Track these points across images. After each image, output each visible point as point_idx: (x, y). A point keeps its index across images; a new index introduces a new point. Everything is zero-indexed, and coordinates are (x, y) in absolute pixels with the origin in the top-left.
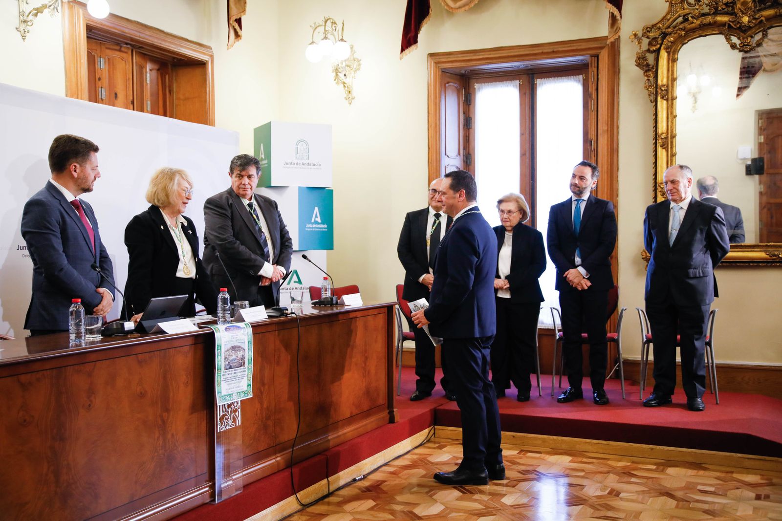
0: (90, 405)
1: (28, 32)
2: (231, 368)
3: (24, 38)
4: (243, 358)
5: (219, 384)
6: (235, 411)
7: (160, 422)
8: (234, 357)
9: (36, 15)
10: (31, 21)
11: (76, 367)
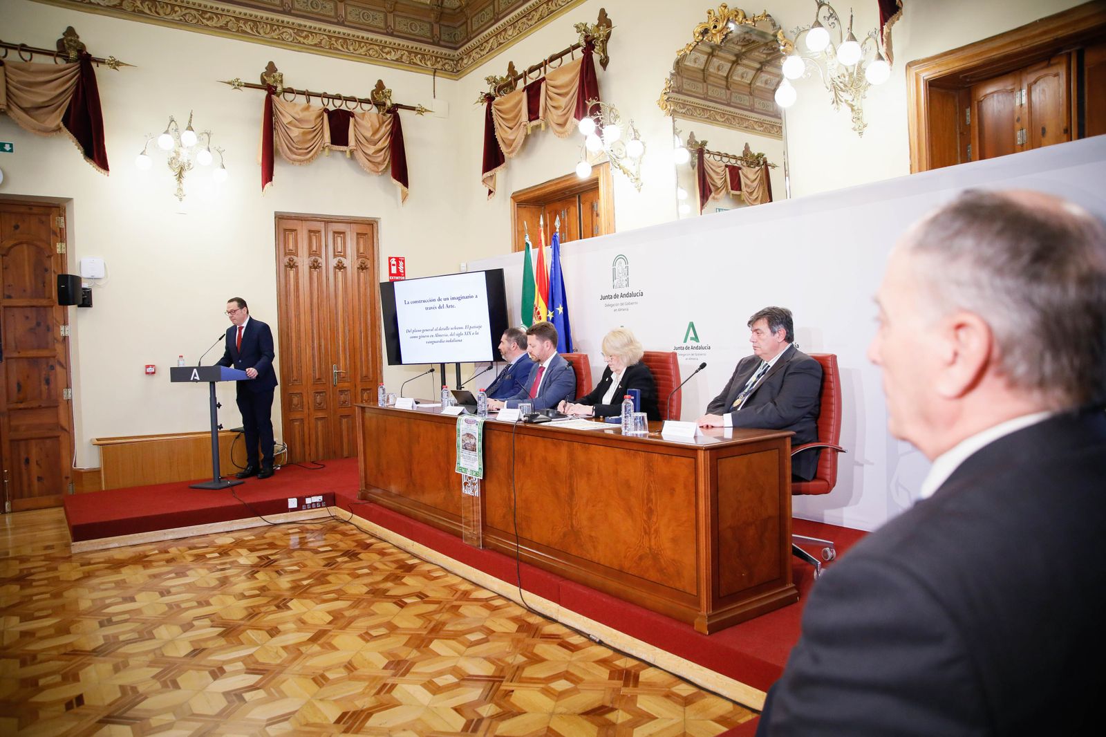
2: (466, 449)
4: (475, 445)
5: (459, 458)
6: (474, 484)
8: (468, 442)
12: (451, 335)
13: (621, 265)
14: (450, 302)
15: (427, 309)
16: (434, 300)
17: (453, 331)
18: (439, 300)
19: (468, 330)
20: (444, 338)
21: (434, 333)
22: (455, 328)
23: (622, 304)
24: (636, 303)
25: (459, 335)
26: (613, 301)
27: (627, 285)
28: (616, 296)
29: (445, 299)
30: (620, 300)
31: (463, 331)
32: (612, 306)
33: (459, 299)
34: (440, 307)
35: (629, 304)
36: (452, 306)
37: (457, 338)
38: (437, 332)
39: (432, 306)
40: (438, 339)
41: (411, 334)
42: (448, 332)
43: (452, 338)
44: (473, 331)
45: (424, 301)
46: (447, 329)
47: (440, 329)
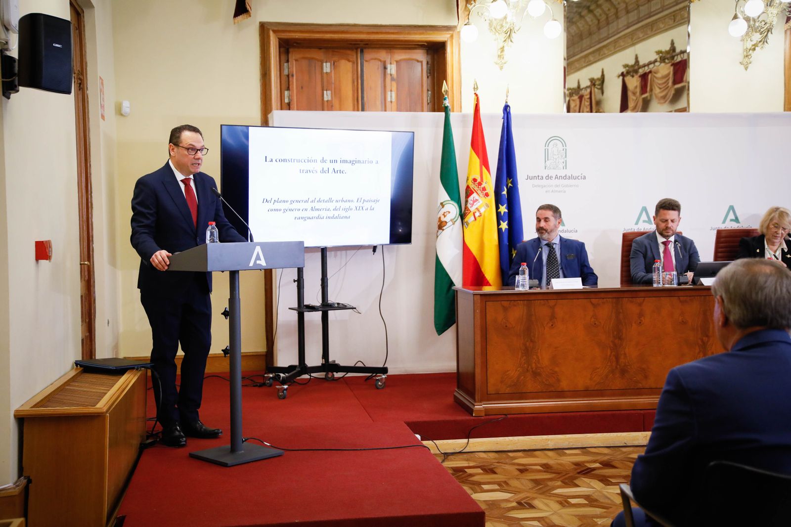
0: (640, 323)
1: (750, 63)
3: (746, 69)
7: (700, 342)
9: (754, 49)
10: (750, 55)
11: (630, 299)
12: (335, 209)
13: (555, 148)
14: (338, 166)
15: (301, 171)
16: (315, 161)
17: (338, 205)
18: (323, 161)
19: (359, 204)
20: (323, 214)
21: (309, 206)
22: (342, 201)
23: (556, 186)
24: (577, 186)
25: (346, 210)
26: (544, 182)
27: (565, 167)
28: (549, 177)
29: (331, 162)
30: (554, 182)
31: (353, 205)
32: (543, 187)
33: (352, 162)
34: (323, 171)
35: (567, 186)
36: (341, 172)
37: (343, 214)
38: (313, 205)
39: (311, 169)
40: (316, 214)
41: (270, 206)
42: (331, 206)
43: (336, 213)
44: (366, 205)
45: (298, 161)
46: (330, 200)
47: (319, 201)
